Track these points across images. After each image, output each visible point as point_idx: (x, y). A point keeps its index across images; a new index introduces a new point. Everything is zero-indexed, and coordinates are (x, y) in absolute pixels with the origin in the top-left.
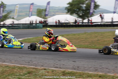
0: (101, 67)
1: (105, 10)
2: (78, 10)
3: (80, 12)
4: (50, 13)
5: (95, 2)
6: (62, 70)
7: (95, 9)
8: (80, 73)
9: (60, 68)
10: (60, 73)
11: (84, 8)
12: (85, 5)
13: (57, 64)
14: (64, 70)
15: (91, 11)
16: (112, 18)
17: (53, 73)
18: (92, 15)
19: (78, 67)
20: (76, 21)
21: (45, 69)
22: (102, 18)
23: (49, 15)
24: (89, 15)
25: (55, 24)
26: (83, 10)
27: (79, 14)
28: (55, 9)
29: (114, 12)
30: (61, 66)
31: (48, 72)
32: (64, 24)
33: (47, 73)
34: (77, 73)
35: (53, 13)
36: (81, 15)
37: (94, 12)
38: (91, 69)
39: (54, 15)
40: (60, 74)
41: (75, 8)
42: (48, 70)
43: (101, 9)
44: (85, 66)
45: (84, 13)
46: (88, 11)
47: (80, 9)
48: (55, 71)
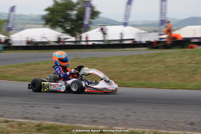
0: (103, 116)
1: (110, 20)
2: (63, 20)
3: (67, 24)
4: (15, 25)
5: (92, 7)
6: (37, 122)
7: (93, 19)
8: (67, 127)
9: (33, 119)
10: (32, 128)
11: (74, 17)
12: (75, 12)
13: (27, 112)
14: (40, 122)
15: (86, 22)
16: (121, 34)
17: (20, 128)
18: (87, 29)
19: (63, 117)
20: (59, 39)
21: (7, 122)
22: (105, 34)
23: (14, 28)
24: (82, 29)
25: (24, 44)
26: (72, 21)
27: (65, 27)
28: (24, 19)
29: (125, 24)
30: (35, 116)
31: (12, 126)
32: (41, 45)
33: (10, 128)
34: (62, 127)
35: (21, 26)
36: (68, 28)
37: (90, 23)
38: (86, 119)
39: (22, 29)
40: (33, 130)
41: (59, 17)
42: (12, 123)
43: (103, 18)
44: (75, 116)
45: (74, 25)
46: (80, 22)
47: (67, 18)
48: (24, 124)
